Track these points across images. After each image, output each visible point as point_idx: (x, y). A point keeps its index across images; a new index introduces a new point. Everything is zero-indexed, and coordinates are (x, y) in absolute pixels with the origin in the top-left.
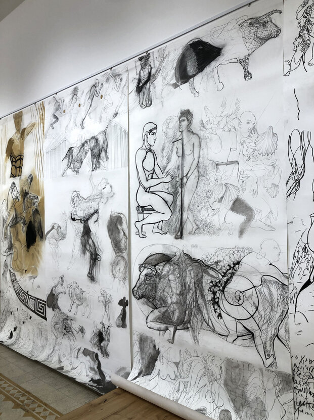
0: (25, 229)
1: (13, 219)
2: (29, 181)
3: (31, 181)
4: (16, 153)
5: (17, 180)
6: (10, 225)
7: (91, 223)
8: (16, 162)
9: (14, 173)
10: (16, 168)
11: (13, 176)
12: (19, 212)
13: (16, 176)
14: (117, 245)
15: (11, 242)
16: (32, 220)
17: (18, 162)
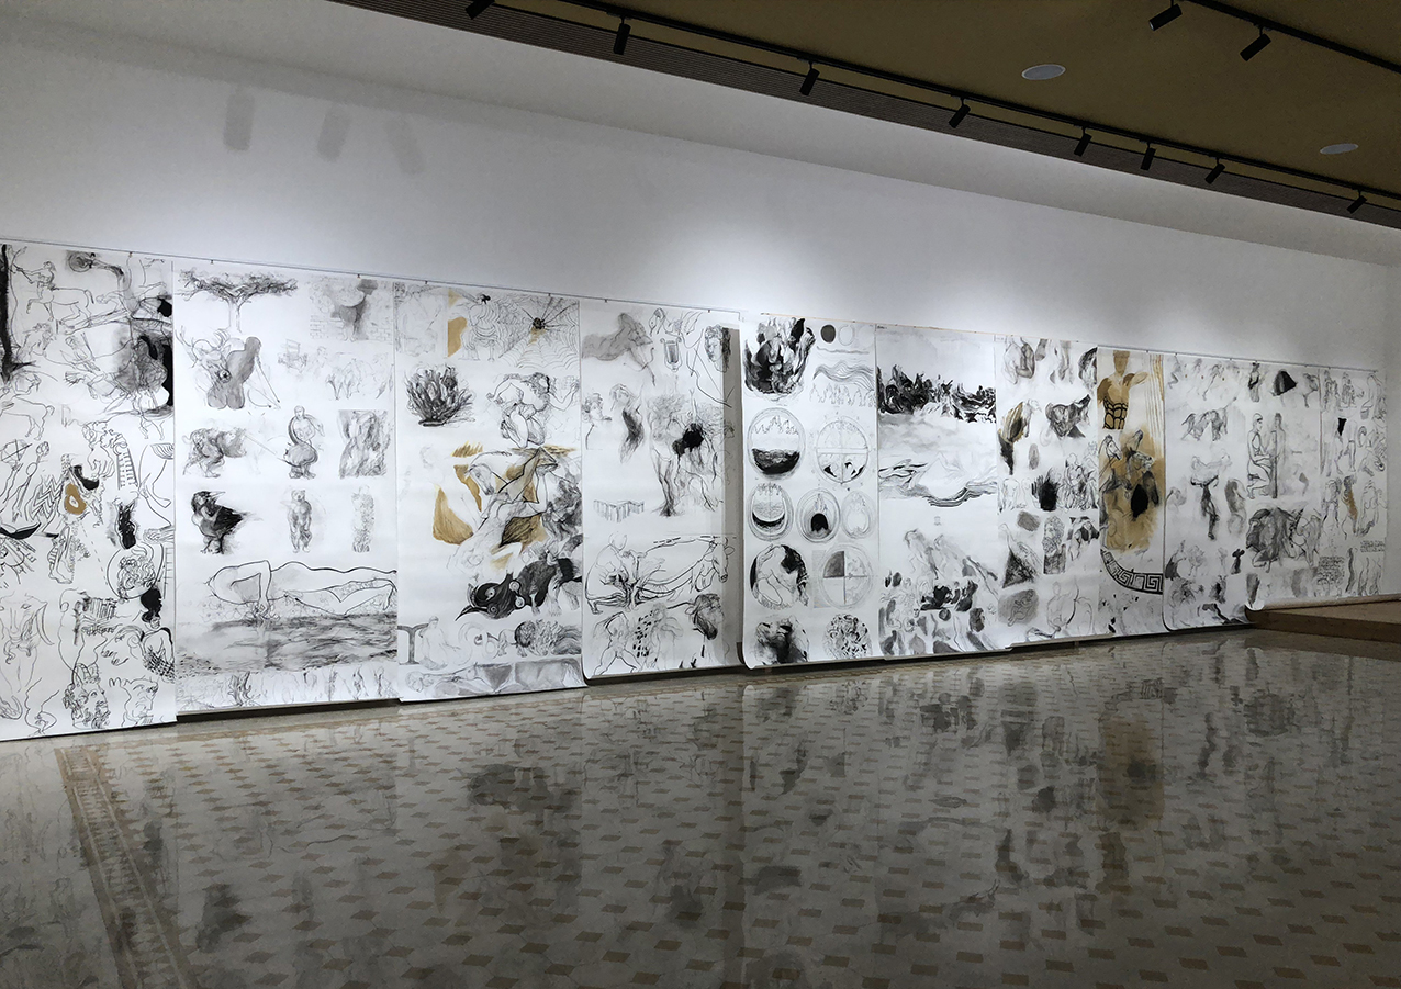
0: (1130, 494)
1: (1108, 482)
2: (1137, 438)
3: (1140, 438)
4: (1114, 399)
5: (1115, 434)
6: (1104, 489)
7: (1210, 487)
8: (1113, 410)
9: (1110, 422)
10: (1114, 418)
11: (1106, 426)
12: (1118, 472)
13: (1114, 428)
14: (1232, 506)
15: (1104, 512)
16: (1141, 483)
17: (1117, 413)
